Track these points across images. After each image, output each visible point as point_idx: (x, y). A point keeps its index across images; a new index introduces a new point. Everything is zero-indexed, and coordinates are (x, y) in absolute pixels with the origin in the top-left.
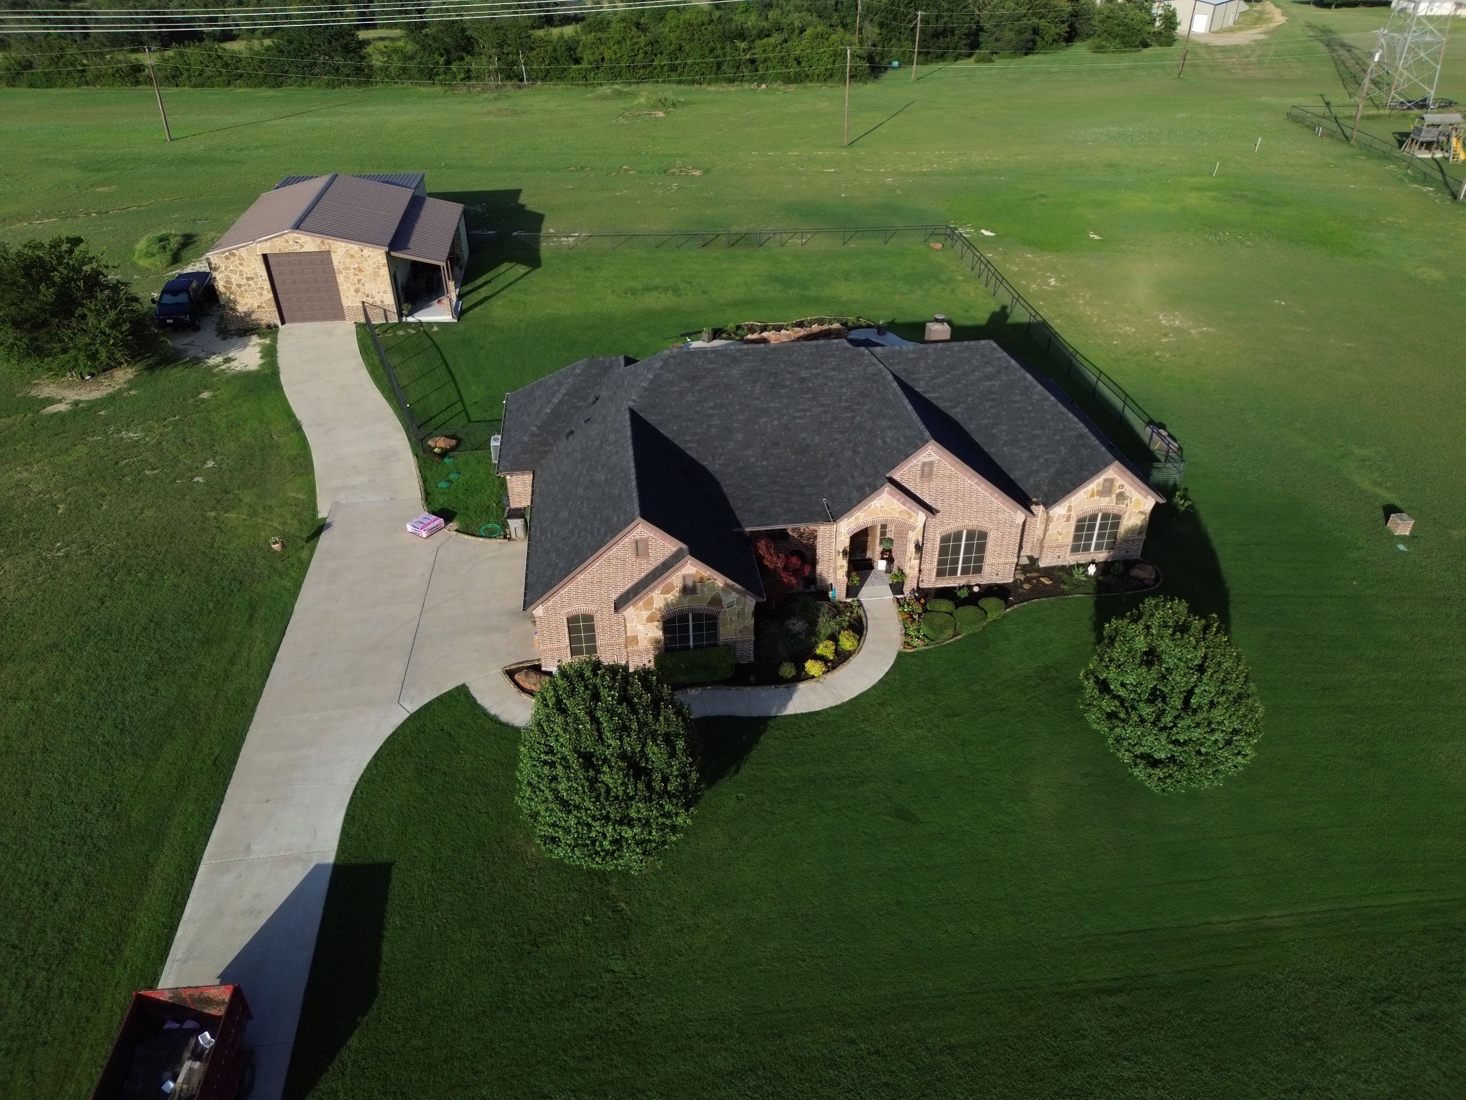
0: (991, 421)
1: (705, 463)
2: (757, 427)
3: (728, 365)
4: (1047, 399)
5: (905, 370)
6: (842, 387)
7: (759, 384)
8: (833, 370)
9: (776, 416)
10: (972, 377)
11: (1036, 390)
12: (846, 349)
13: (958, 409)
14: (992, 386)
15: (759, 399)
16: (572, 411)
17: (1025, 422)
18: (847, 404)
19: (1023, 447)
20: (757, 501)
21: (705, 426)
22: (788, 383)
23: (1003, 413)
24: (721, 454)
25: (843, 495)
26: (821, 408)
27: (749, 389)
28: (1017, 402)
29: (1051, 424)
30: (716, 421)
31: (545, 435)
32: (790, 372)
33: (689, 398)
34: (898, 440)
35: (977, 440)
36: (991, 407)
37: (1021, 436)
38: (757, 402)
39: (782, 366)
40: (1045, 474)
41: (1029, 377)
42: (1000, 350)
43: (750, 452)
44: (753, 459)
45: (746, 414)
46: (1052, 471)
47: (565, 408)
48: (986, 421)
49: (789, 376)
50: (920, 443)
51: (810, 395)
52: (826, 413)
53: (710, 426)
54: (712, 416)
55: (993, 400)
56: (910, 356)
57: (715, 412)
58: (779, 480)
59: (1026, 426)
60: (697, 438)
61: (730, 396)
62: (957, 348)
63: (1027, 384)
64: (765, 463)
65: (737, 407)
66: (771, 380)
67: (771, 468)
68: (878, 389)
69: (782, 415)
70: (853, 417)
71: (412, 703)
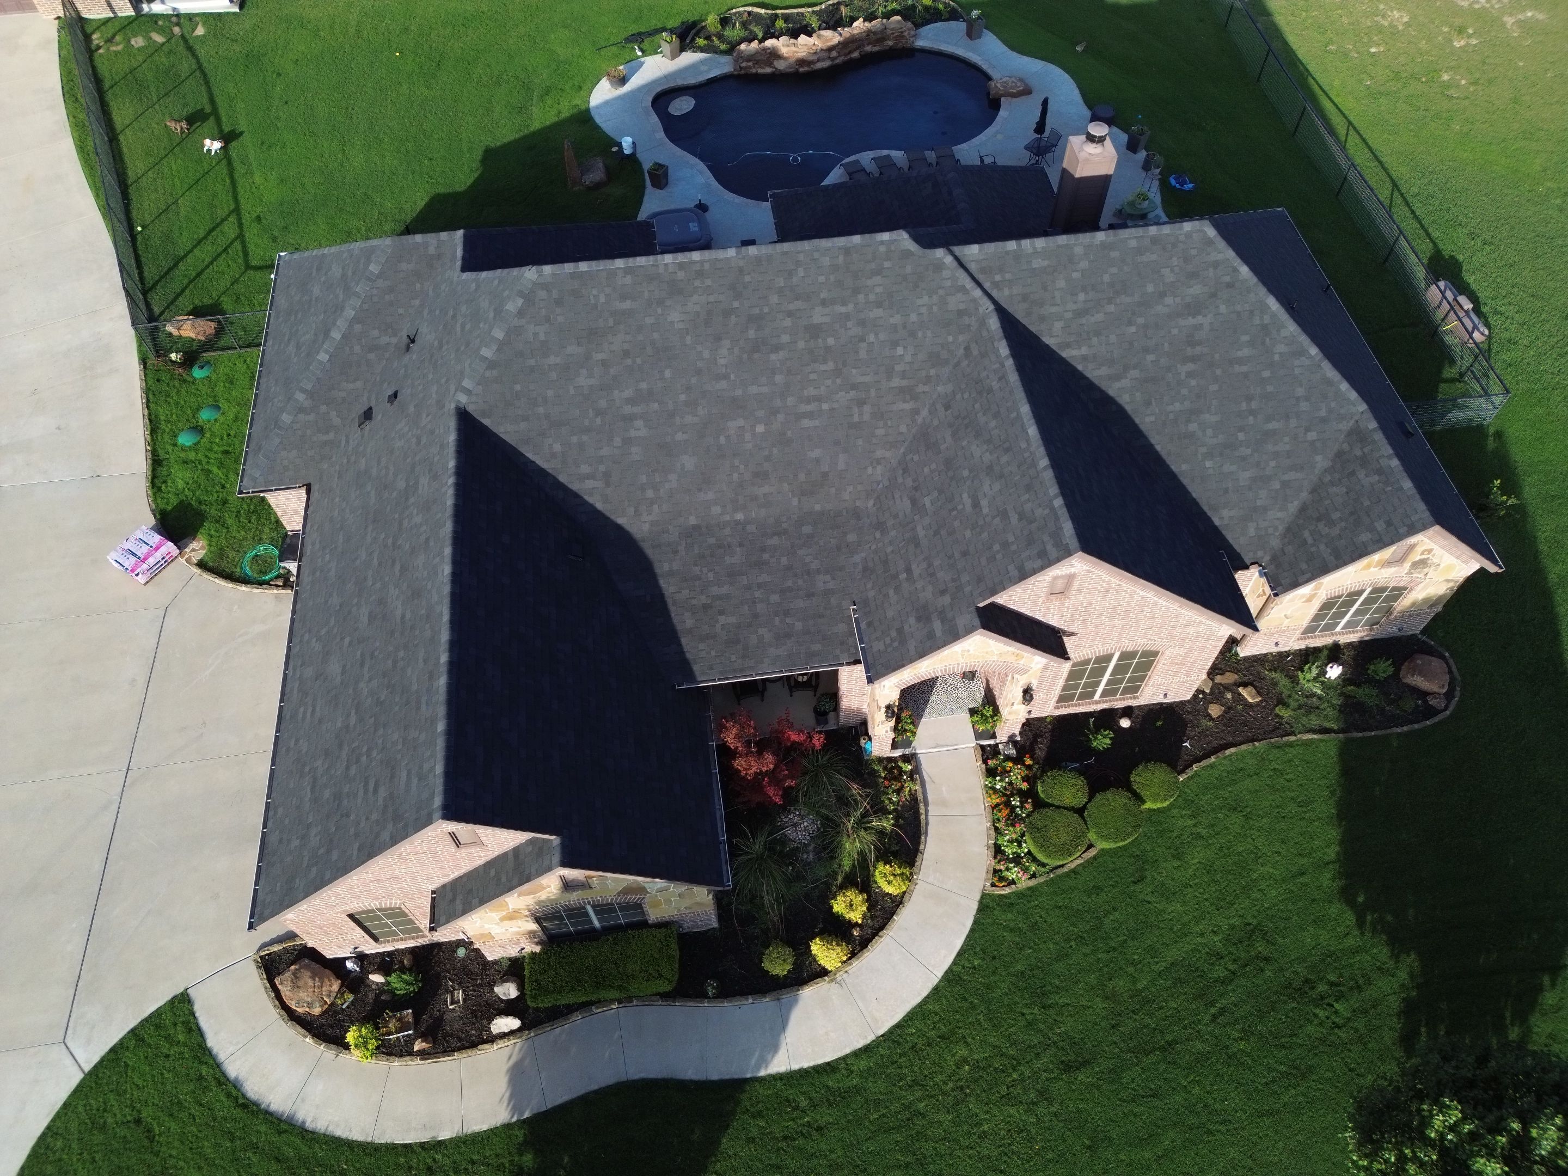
0: (1187, 404)
1: (620, 521)
2: (722, 440)
3: (660, 302)
4: (1302, 353)
5: (1025, 298)
6: (895, 344)
7: (726, 343)
8: (879, 305)
9: (761, 413)
10: (1159, 309)
11: (1284, 333)
12: (907, 254)
13: (1125, 383)
14: (1199, 327)
15: (726, 377)
16: (372, 356)
17: (1254, 405)
18: (904, 383)
19: (1244, 458)
20: (722, 612)
21: (618, 441)
22: (785, 338)
23: (1214, 388)
24: (654, 500)
25: (890, 614)
26: (853, 393)
27: (706, 354)
28: (1240, 361)
29: (1304, 406)
30: (639, 430)
31: (323, 408)
32: (790, 314)
33: (583, 381)
34: (1004, 514)
35: (1158, 448)
36: (1190, 375)
37: (1241, 436)
38: (723, 384)
39: (774, 299)
40: (1279, 515)
41: (1273, 303)
42: (1221, 244)
43: (710, 496)
44: (716, 510)
45: (701, 411)
46: (1293, 507)
47: (357, 349)
48: (1177, 406)
49: (788, 322)
50: (1053, 552)
51: (830, 366)
52: (861, 403)
53: (628, 441)
54: (631, 418)
55: (1194, 359)
56: (1037, 263)
57: (637, 410)
58: (766, 556)
59: (1252, 412)
60: (602, 468)
61: (668, 374)
62: (1133, 243)
63: (1267, 319)
64: (739, 516)
65: (683, 397)
66: (751, 333)
67: (751, 528)
68: (967, 349)
69: (774, 412)
70: (916, 412)
71: (88, 1042)
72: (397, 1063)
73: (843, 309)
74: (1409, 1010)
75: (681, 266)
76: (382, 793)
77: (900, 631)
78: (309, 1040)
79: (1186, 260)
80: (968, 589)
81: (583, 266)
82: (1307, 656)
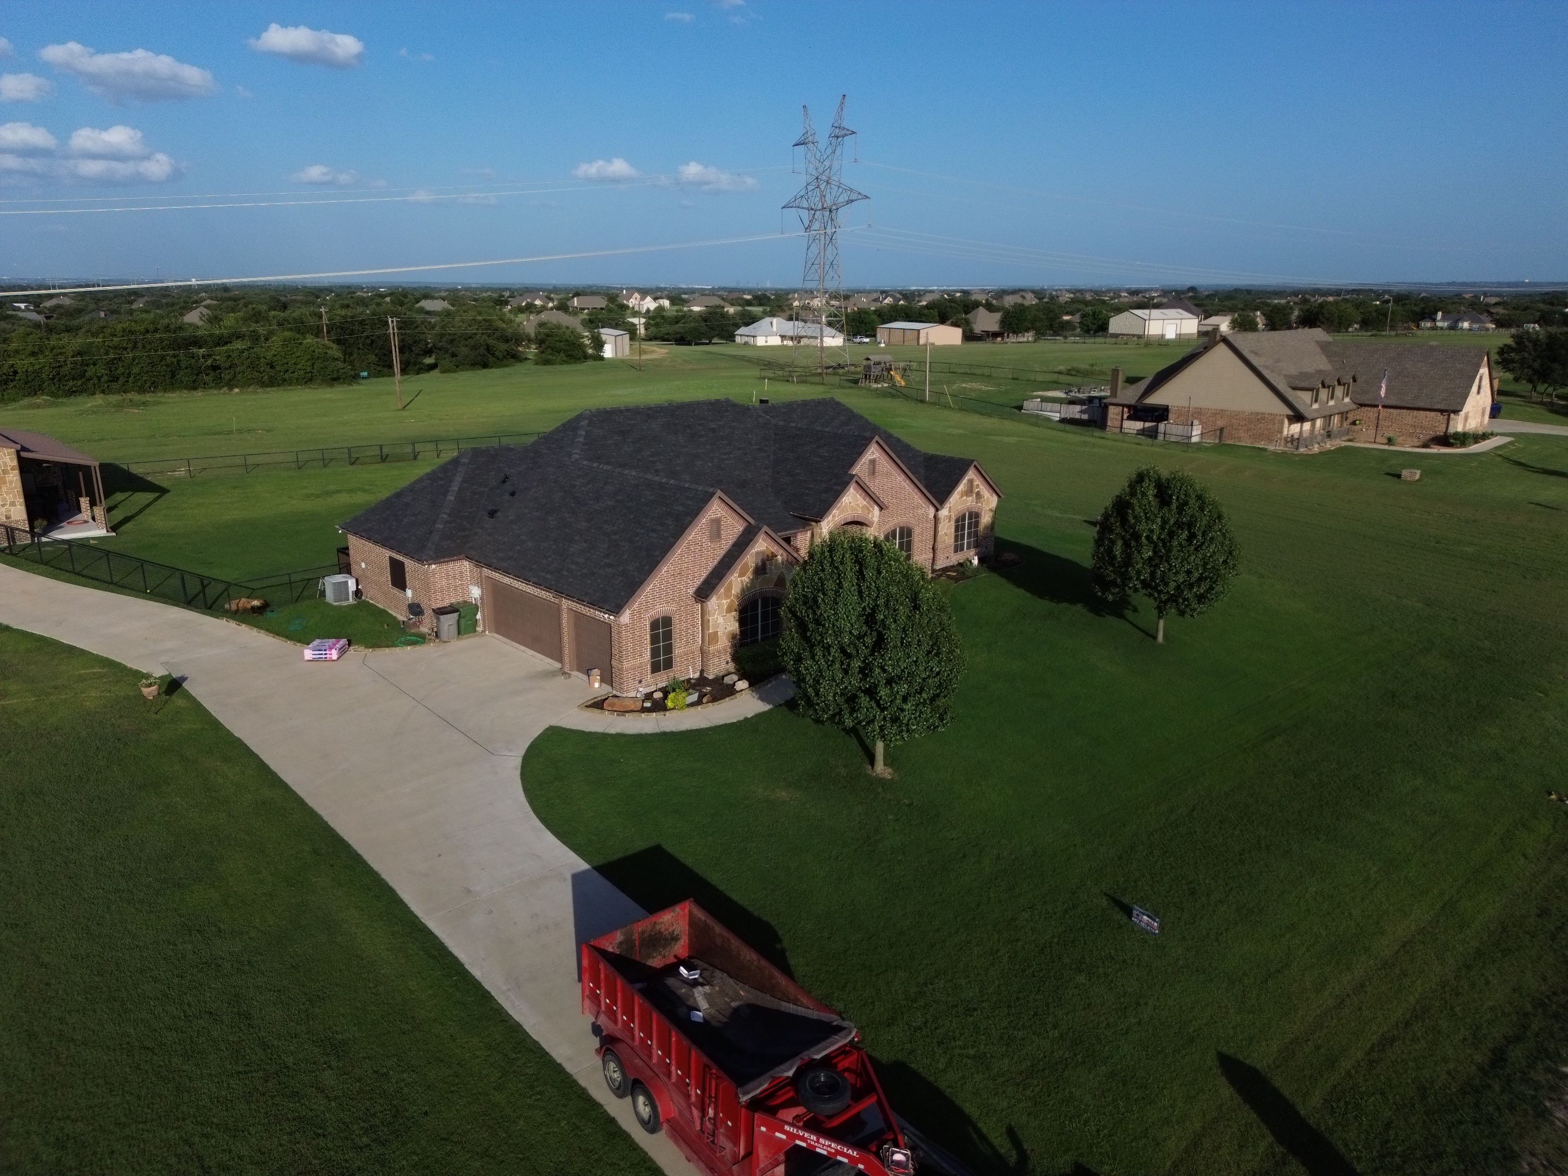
6: (747, 434)
15: (686, 446)
16: (477, 496)
18: (758, 447)
25: (810, 502)
26: (740, 451)
27: (674, 439)
31: (459, 521)
34: (836, 450)
38: (686, 449)
47: (468, 494)
51: (726, 442)
52: (745, 454)
61: (661, 446)
71: (511, 751)
72: (698, 707)
74: (1090, 610)
76: (670, 522)
77: (822, 501)
78: (643, 715)
80: (841, 473)
82: (960, 564)
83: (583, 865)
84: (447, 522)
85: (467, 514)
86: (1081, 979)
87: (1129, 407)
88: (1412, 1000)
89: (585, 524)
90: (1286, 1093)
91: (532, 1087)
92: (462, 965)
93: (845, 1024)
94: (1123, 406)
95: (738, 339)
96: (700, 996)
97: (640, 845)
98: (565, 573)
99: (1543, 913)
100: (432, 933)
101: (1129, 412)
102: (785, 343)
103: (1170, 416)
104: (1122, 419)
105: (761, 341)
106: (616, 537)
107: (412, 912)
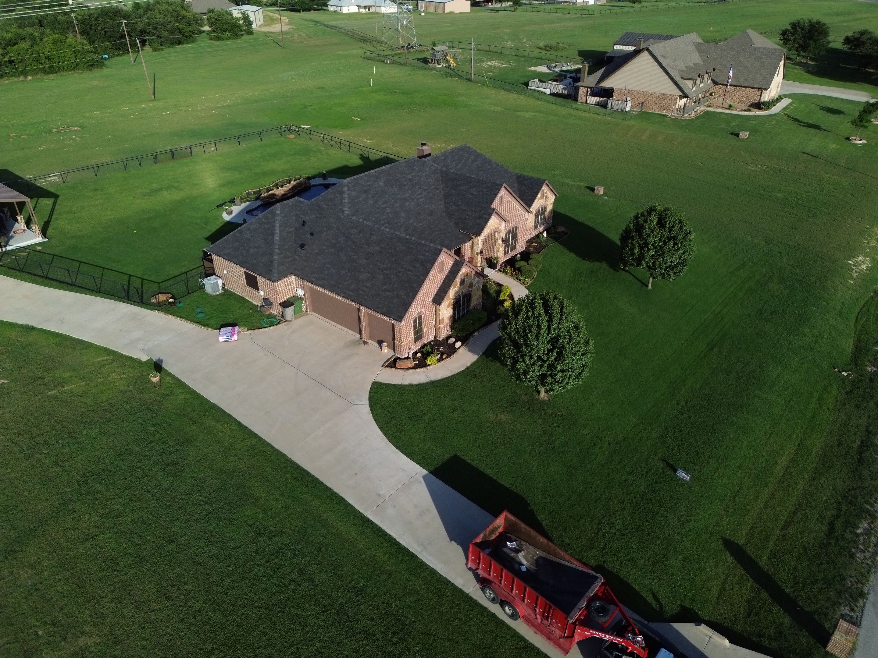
2: (407, 208)
3: (376, 181)
5: (444, 165)
6: (427, 179)
7: (394, 187)
8: (419, 172)
9: (411, 200)
15: (398, 194)
18: (434, 187)
21: (386, 214)
22: (405, 183)
24: (401, 226)
25: (471, 224)
26: (426, 191)
27: (392, 190)
30: (388, 210)
32: (403, 177)
38: (399, 196)
39: (398, 175)
43: (412, 221)
44: (415, 224)
45: (398, 203)
49: (404, 179)
52: (429, 193)
53: (387, 213)
54: (385, 208)
55: (481, 171)
56: (442, 158)
57: (385, 206)
61: (387, 196)
62: (456, 151)
64: (420, 224)
65: (393, 201)
66: (398, 184)
67: (425, 226)
68: (442, 176)
69: (413, 199)
70: (440, 192)
71: (361, 401)
72: (443, 362)
73: (413, 174)
74: (611, 267)
75: (375, 172)
76: (418, 265)
77: (477, 224)
78: (417, 370)
79: (467, 152)
80: (486, 206)
81: (355, 177)
82: (537, 236)
83: (425, 472)
84: (279, 254)
85: (287, 247)
86: (662, 511)
87: (591, 88)
88: (794, 500)
89: (365, 261)
90: (753, 556)
91: (454, 602)
92: (395, 539)
93: (598, 575)
94: (588, 87)
95: (330, 8)
96: (521, 557)
97: (447, 456)
98: (361, 292)
99: (840, 444)
100: (373, 523)
101: (591, 91)
102: (361, 10)
103: (614, 94)
104: (587, 96)
105: (345, 10)
106: (387, 272)
107: (358, 511)
